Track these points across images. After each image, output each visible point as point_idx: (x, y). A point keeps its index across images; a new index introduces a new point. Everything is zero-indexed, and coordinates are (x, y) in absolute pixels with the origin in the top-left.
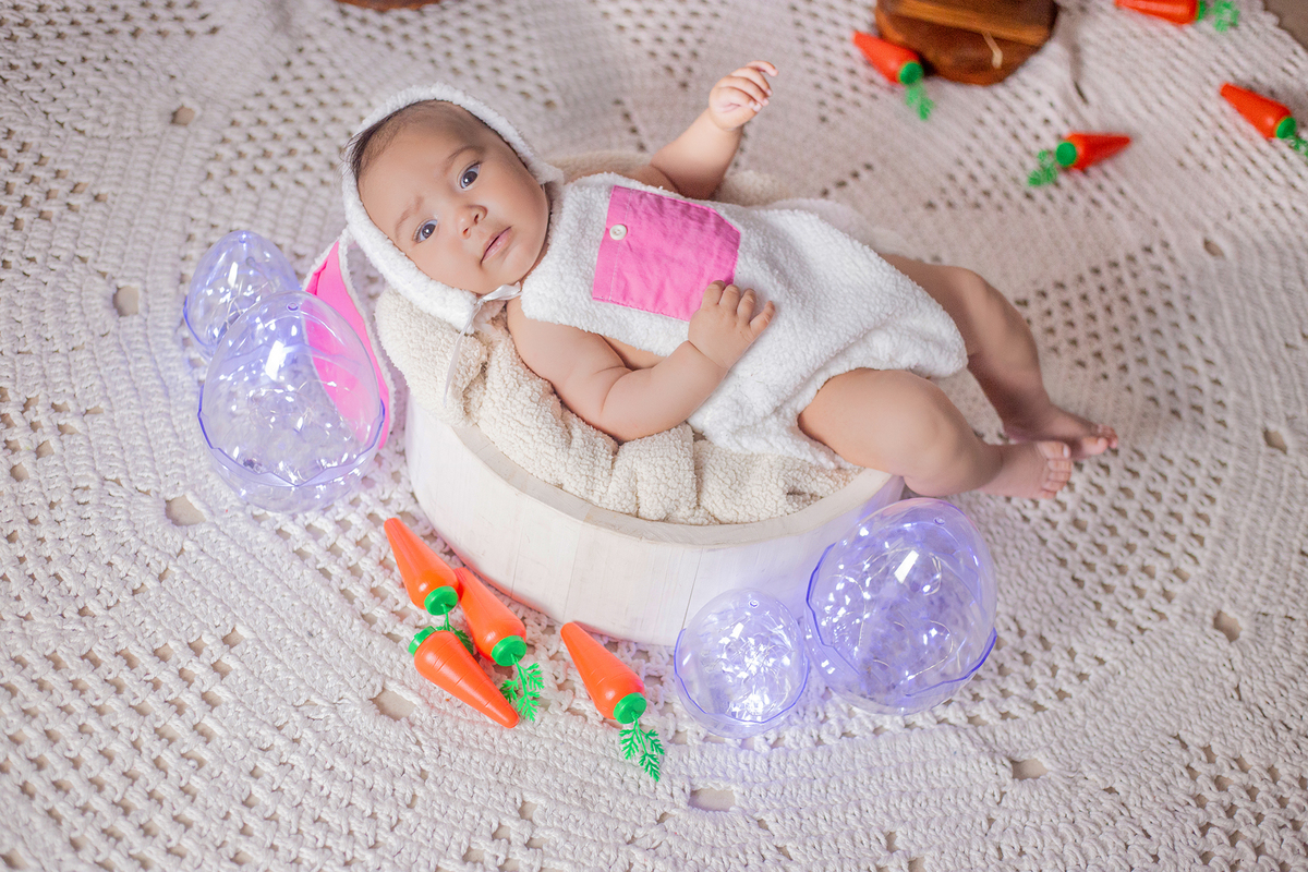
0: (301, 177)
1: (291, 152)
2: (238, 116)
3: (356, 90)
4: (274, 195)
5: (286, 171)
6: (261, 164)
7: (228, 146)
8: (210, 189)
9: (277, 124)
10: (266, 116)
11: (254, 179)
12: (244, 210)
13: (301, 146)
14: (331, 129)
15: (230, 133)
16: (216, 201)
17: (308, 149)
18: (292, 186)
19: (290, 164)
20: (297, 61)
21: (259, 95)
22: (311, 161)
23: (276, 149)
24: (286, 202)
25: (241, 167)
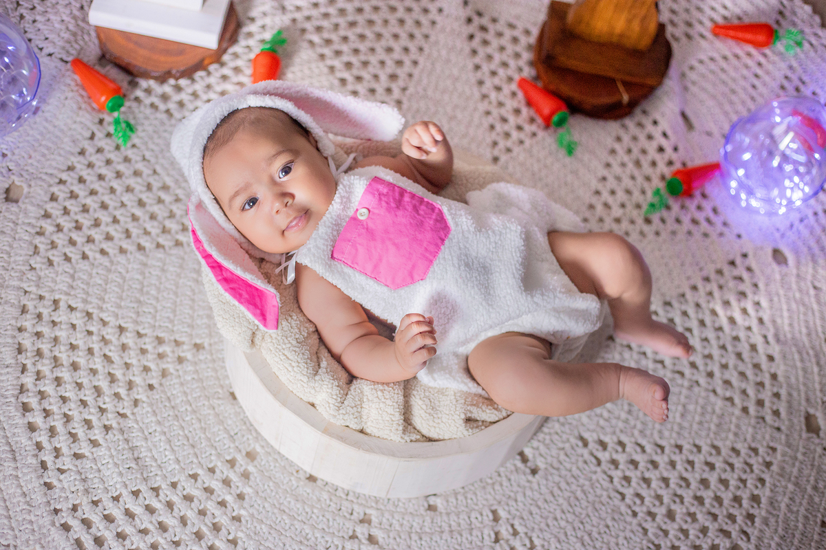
0: (106, 246)
1: (97, 224)
2: (55, 189)
3: (144, 159)
4: (84, 265)
5: (93, 241)
6: (75, 236)
7: (49, 221)
8: (37, 262)
9: (85, 197)
10: (77, 188)
11: (69, 251)
12: (62, 282)
13: (105, 217)
14: (126, 198)
15: (50, 207)
16: (42, 274)
17: (110, 220)
18: (98, 256)
19: (97, 234)
20: (99, 135)
21: (71, 168)
22: (112, 230)
23: (86, 221)
24: (94, 271)
25: (60, 239)
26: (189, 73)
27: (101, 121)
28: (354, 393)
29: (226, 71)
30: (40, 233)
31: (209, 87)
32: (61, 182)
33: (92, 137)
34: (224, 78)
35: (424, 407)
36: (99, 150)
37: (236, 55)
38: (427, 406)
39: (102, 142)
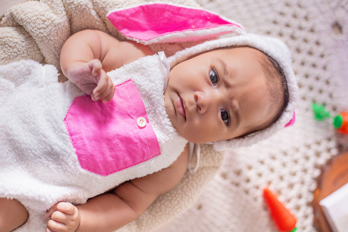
9: (304, 58)
23: (292, 44)
26: (319, 181)
27: (334, 109)
28: (60, 8)
29: (302, 202)
30: (306, 18)
31: (302, 183)
32: (322, 56)
33: (331, 96)
34: (300, 197)
35: (11, 39)
36: (321, 91)
37: (306, 217)
38: (10, 41)
39: (324, 97)
